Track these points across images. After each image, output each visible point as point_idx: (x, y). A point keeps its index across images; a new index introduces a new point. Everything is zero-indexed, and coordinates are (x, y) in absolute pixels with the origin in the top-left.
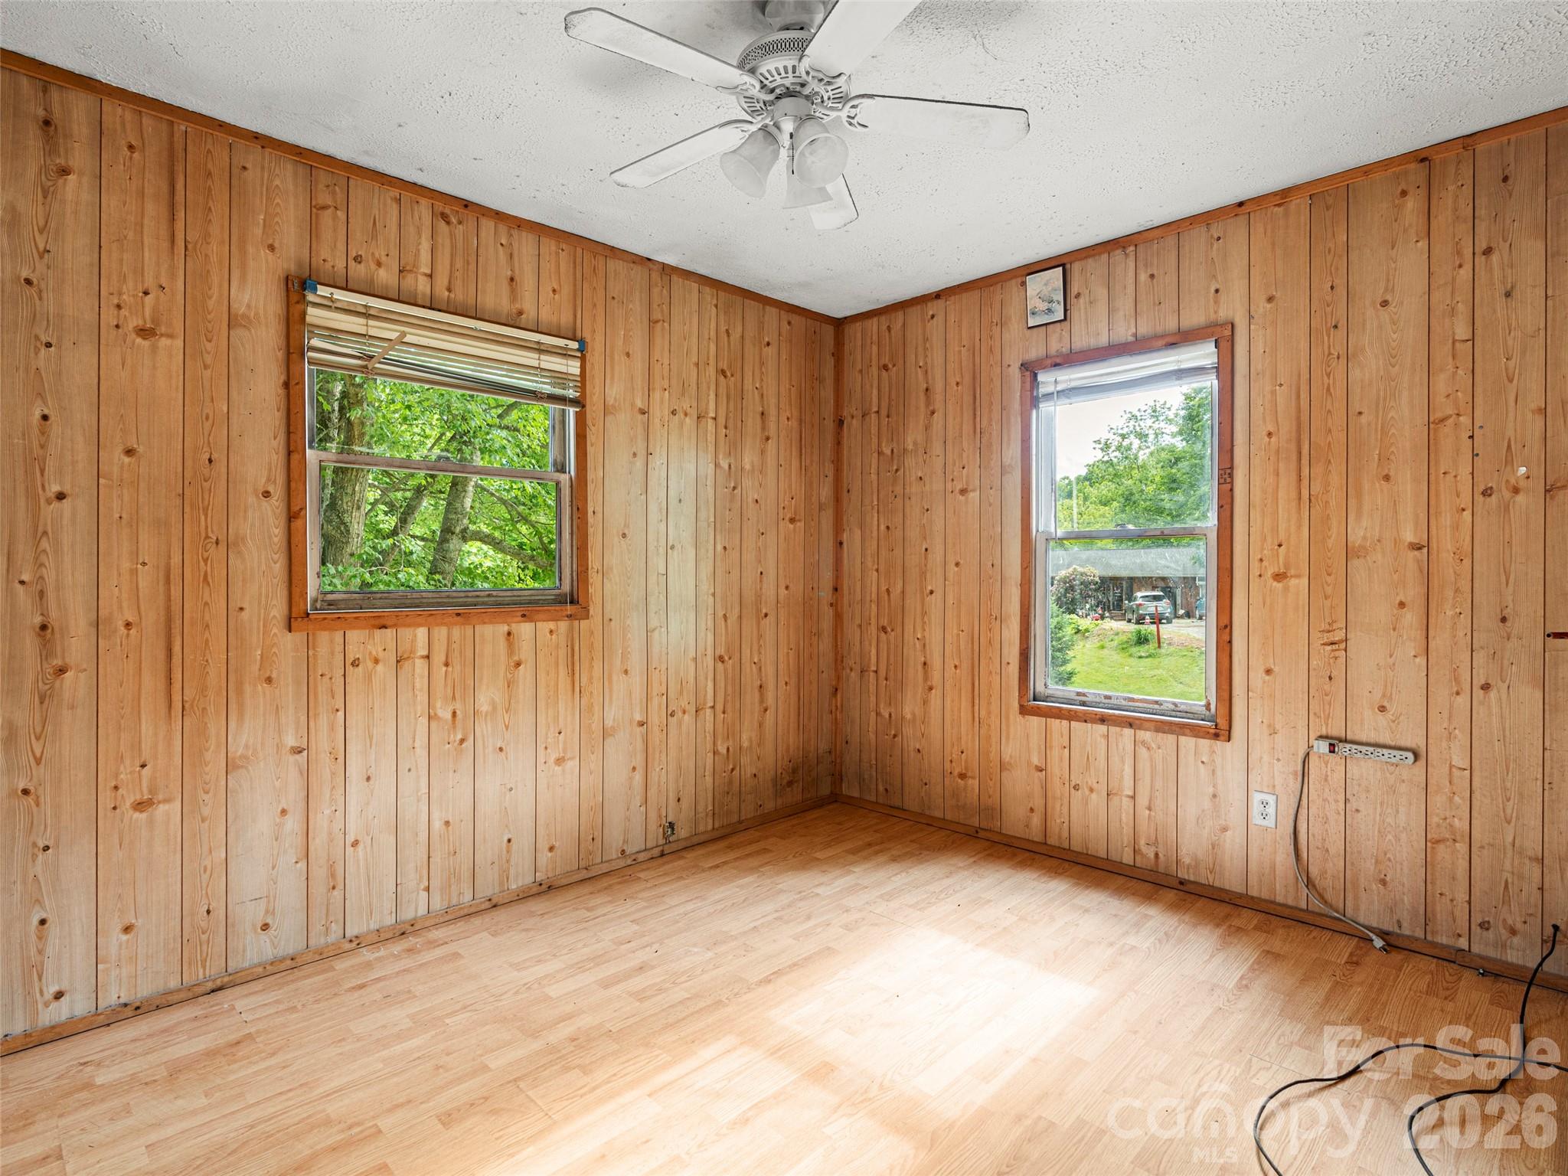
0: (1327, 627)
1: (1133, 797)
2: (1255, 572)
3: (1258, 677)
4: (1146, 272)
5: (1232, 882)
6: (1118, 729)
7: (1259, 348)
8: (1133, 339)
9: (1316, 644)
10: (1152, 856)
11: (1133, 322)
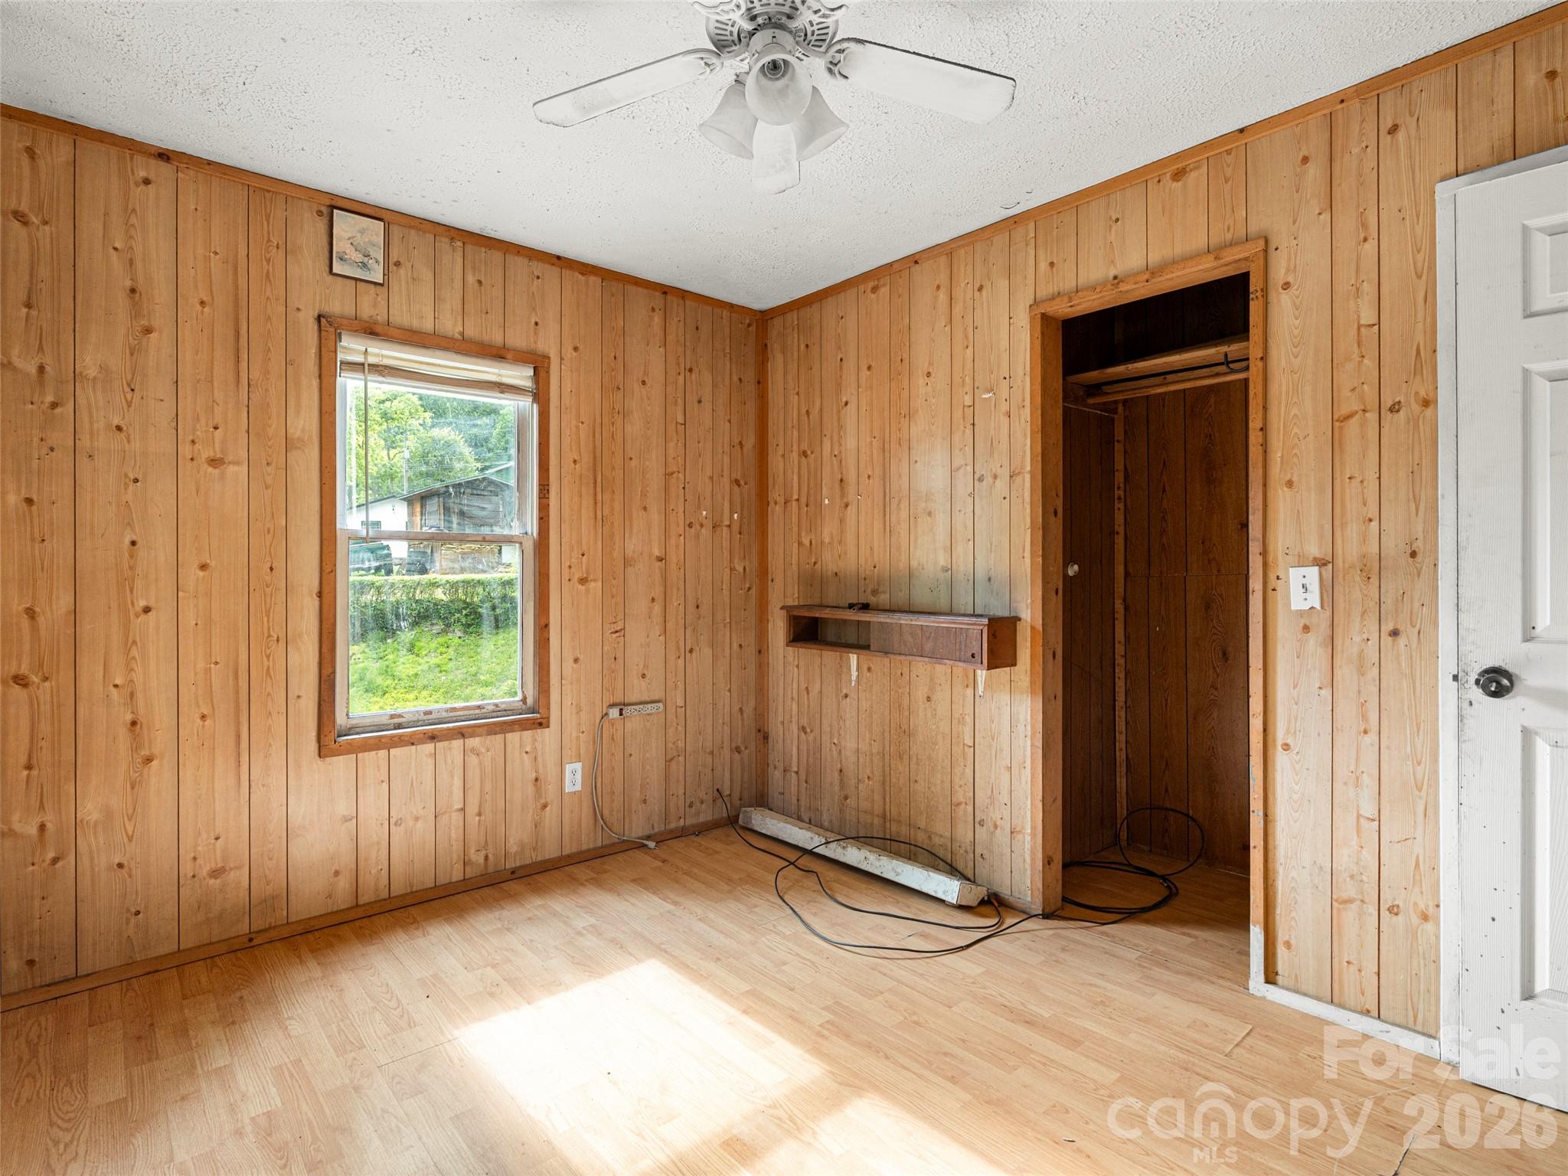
0: (614, 620)
1: (463, 809)
2: (566, 577)
3: (569, 664)
4: (474, 275)
5: (551, 851)
6: (446, 743)
7: (567, 387)
8: (460, 337)
9: (607, 634)
10: (481, 860)
11: (460, 318)
